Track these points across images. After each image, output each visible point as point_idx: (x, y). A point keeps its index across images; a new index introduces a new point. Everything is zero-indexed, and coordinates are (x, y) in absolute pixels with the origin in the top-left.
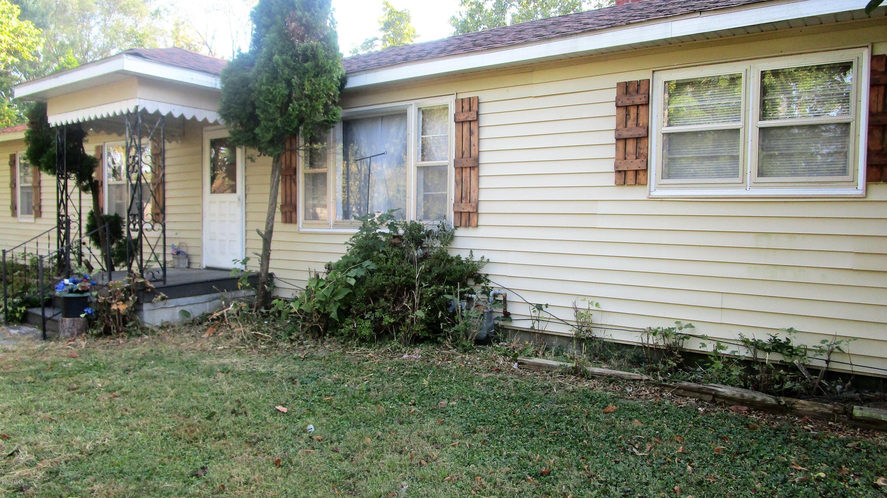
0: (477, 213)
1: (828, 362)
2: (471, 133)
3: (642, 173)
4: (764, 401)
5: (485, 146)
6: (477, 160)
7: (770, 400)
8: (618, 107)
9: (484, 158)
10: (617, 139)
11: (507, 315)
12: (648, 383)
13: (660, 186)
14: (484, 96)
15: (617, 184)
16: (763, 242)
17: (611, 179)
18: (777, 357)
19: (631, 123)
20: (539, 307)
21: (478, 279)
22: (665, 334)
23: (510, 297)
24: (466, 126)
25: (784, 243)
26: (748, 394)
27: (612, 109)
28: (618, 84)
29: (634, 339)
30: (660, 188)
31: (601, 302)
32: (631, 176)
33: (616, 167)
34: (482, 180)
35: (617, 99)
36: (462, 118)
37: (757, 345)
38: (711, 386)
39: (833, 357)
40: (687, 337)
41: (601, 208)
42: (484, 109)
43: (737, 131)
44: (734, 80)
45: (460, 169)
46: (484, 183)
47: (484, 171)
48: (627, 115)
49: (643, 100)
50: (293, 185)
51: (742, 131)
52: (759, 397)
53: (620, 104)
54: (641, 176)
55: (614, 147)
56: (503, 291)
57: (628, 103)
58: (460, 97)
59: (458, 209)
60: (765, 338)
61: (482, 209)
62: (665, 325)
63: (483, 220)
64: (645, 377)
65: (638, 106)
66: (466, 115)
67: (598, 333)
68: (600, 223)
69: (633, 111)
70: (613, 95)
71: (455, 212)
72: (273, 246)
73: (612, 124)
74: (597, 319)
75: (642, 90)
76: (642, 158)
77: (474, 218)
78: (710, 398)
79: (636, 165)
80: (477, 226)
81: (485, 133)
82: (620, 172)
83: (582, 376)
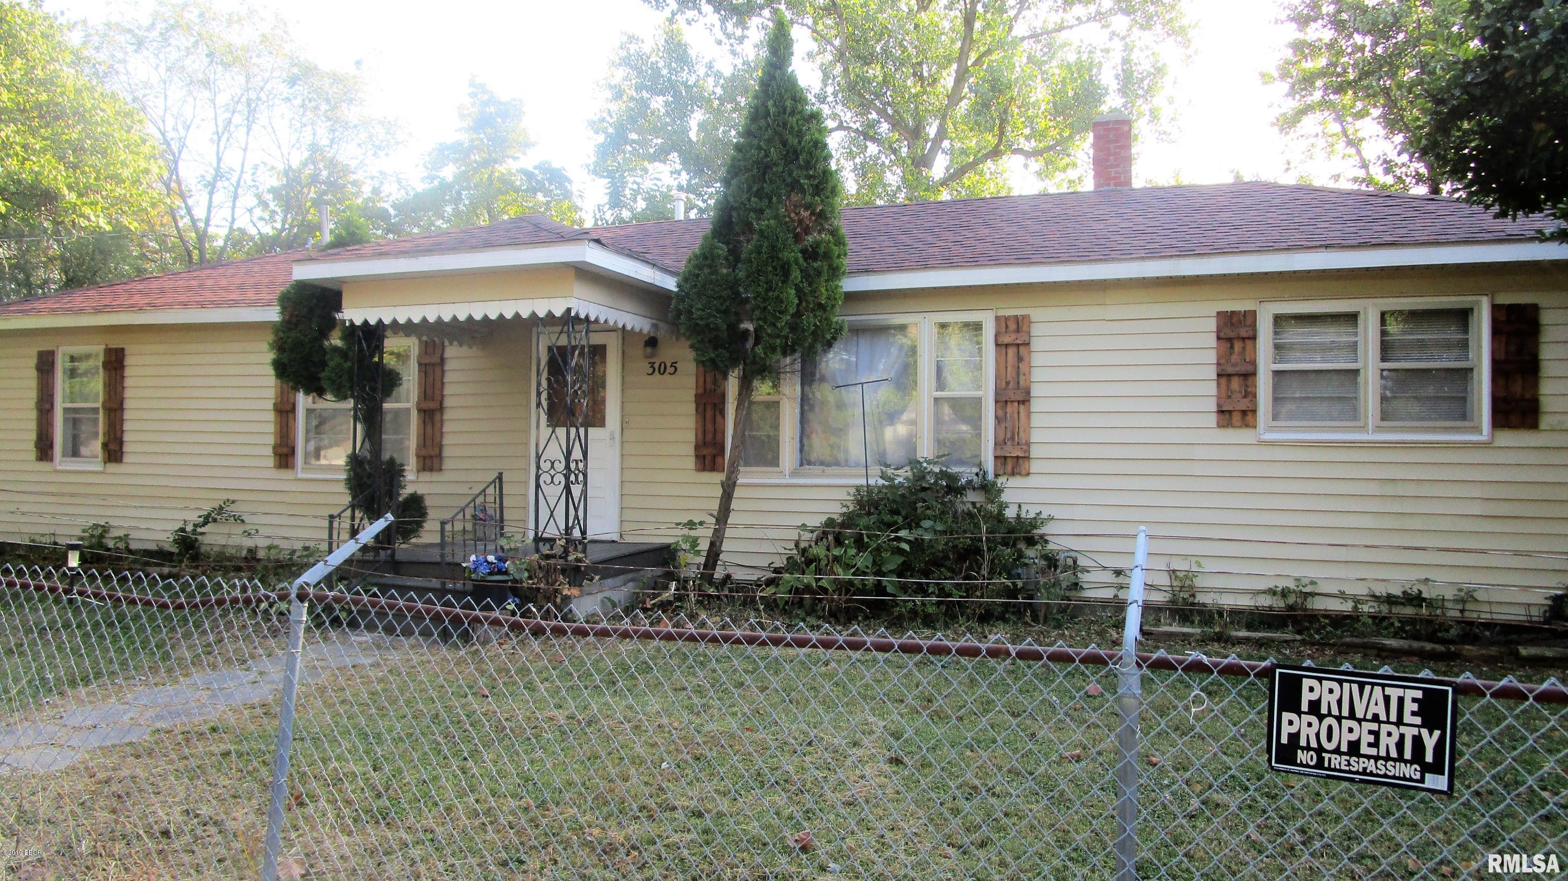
0: (1027, 458)
1: (1462, 611)
2: (1020, 359)
3: (1250, 414)
4: (1433, 649)
5: (1037, 375)
6: (1028, 392)
7: (1440, 648)
8: (1219, 338)
9: (1035, 391)
10: (1219, 375)
11: (1076, 586)
12: (1303, 642)
13: (1270, 429)
14: (1036, 314)
15: (1219, 426)
16: (1390, 490)
17: (1212, 419)
18: (1409, 611)
19: (1235, 358)
20: (1118, 573)
21: (1031, 542)
22: (1285, 593)
23: (1082, 562)
24: (1011, 352)
25: (1411, 490)
26: (1416, 645)
27: (1212, 341)
28: (1219, 313)
29: (1245, 602)
30: (1272, 431)
31: (1203, 561)
32: (1236, 417)
33: (1219, 405)
34: (1033, 416)
35: (1218, 331)
36: (1007, 339)
37: (1390, 600)
38: (1374, 640)
39: (1469, 606)
40: (1313, 594)
41: (1200, 453)
42: (1036, 330)
43: (1356, 372)
44: (1352, 318)
45: (1001, 402)
46: (1036, 421)
47: (1036, 406)
48: (1232, 347)
49: (1251, 333)
50: (719, 418)
51: (1362, 372)
52: (1428, 646)
53: (1222, 335)
54: (1249, 417)
55: (1214, 384)
56: (1073, 554)
57: (1232, 335)
58: (1002, 313)
59: (999, 454)
60: (1397, 591)
61: (1035, 452)
62: (1281, 584)
63: (1035, 467)
64: (1298, 637)
65: (1243, 339)
66: (1013, 336)
67: (1201, 598)
68: (1197, 469)
69: (1238, 346)
70: (1212, 325)
71: (996, 457)
72: (734, 505)
73: (1212, 357)
74: (1199, 582)
75: (1249, 322)
76: (1250, 398)
77: (1024, 465)
78: (1375, 652)
79: (1244, 405)
80: (1028, 474)
81: (1037, 360)
82: (1223, 412)
83: (1226, 642)
